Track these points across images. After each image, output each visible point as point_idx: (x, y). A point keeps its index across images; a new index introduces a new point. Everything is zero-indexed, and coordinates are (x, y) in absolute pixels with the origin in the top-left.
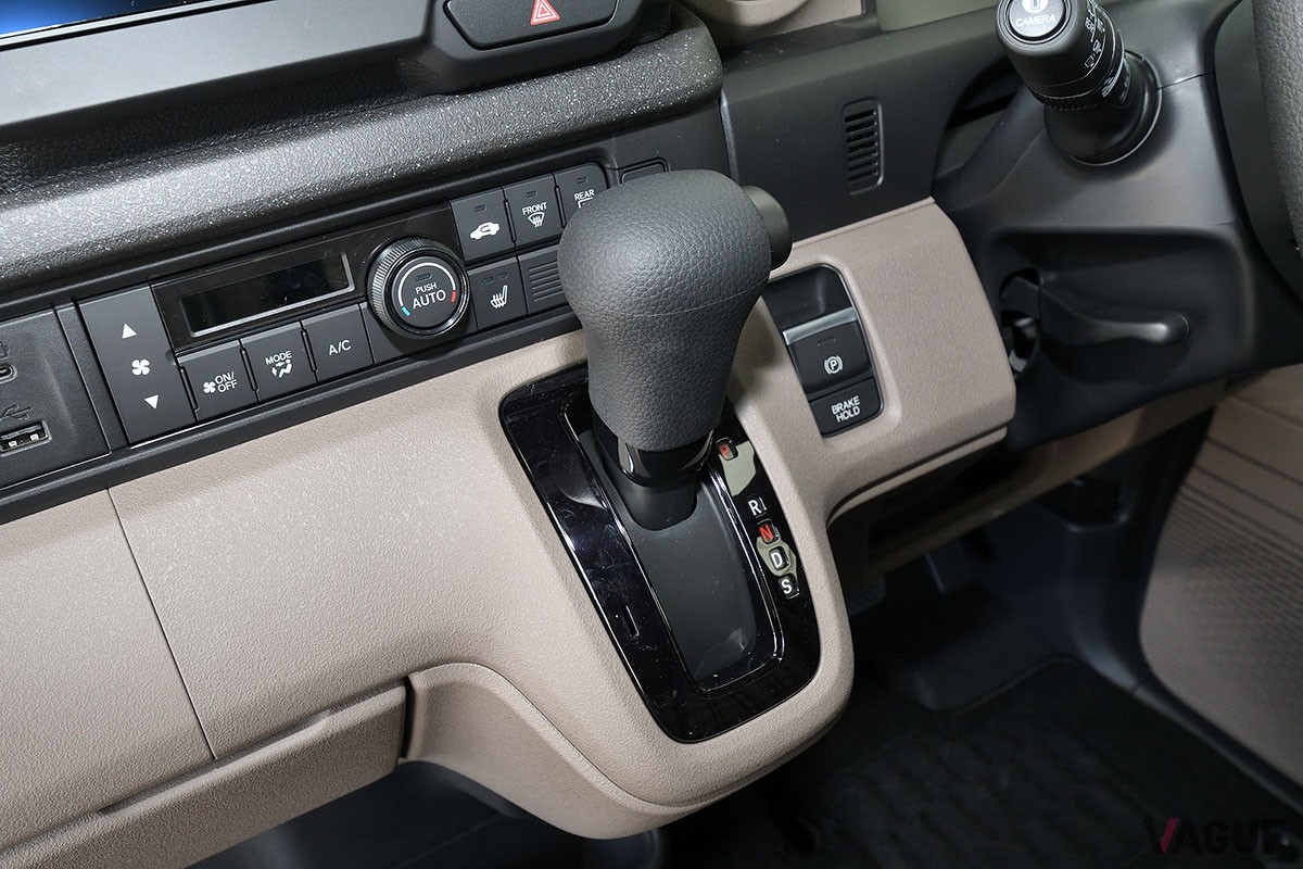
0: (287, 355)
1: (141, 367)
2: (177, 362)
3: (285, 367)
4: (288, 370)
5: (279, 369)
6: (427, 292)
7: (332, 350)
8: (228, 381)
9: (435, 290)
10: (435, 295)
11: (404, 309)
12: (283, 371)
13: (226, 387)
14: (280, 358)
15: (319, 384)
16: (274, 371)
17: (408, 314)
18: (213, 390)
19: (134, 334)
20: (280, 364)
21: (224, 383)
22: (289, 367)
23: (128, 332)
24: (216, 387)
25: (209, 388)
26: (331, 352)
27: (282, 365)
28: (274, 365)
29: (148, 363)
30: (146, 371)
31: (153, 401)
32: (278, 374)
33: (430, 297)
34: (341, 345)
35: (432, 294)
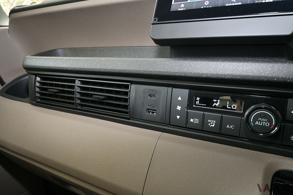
0: (214, 121)
1: (179, 108)
2: (187, 110)
3: (213, 124)
4: (213, 126)
5: (211, 124)
6: (262, 121)
7: (228, 126)
8: (197, 121)
9: (265, 122)
10: (265, 123)
11: (252, 123)
12: (212, 125)
13: (196, 122)
14: (212, 121)
15: (220, 134)
16: (209, 124)
17: (253, 125)
18: (192, 121)
19: (181, 99)
20: (212, 123)
21: (196, 121)
22: (214, 125)
23: (180, 99)
24: (193, 121)
25: (192, 120)
26: (227, 127)
27: (212, 124)
28: (210, 122)
29: (181, 108)
30: (180, 109)
31: (178, 117)
32: (210, 125)
33: (263, 123)
34: (231, 126)
35: (264, 123)
